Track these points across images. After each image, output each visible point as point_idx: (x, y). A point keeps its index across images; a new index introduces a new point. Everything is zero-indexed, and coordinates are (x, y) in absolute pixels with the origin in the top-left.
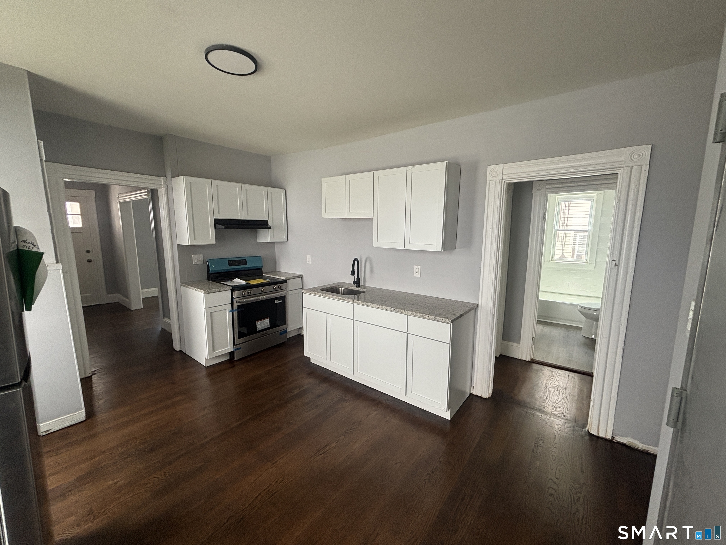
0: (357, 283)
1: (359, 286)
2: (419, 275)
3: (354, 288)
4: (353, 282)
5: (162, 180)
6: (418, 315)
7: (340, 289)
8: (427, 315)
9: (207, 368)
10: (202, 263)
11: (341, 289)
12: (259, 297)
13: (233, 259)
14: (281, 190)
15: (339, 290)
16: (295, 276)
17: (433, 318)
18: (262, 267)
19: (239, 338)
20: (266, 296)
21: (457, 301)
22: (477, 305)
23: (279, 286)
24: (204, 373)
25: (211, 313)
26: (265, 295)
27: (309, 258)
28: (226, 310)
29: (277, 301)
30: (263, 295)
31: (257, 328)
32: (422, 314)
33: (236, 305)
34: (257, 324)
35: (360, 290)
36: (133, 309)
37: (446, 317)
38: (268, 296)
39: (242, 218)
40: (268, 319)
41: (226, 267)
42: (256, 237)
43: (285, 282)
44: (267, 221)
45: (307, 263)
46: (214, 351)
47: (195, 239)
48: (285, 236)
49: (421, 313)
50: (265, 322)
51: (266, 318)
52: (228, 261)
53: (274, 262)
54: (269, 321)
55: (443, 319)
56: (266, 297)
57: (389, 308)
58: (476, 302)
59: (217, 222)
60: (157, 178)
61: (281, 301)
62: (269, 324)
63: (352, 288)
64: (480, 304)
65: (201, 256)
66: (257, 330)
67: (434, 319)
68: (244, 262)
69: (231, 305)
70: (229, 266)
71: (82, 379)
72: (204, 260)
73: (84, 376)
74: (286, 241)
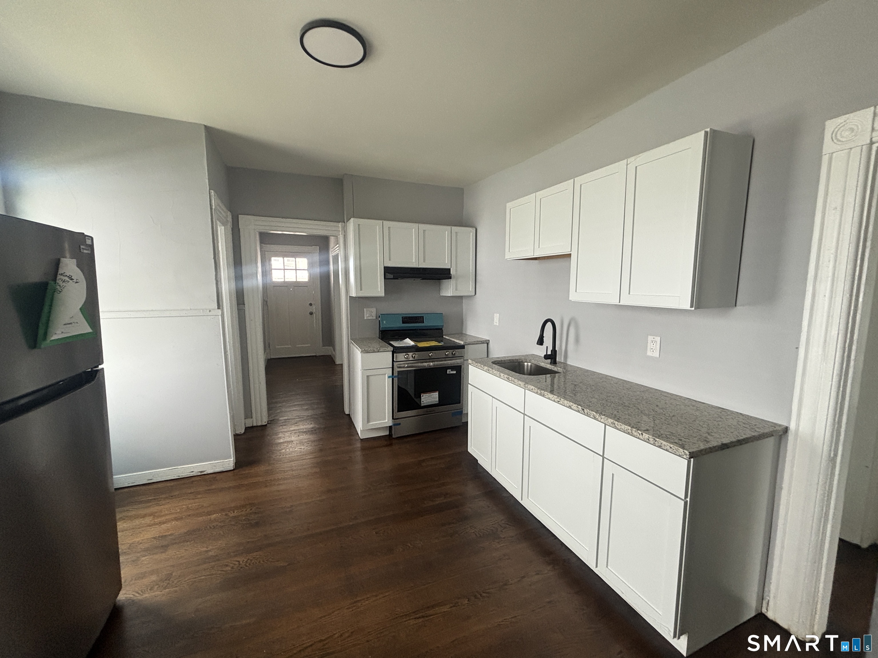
0: (552, 357)
1: (554, 362)
2: (656, 354)
3: (547, 364)
4: (545, 355)
5: (340, 226)
6: (623, 427)
7: (526, 364)
8: (640, 432)
9: (362, 440)
10: (375, 318)
11: (528, 365)
12: (424, 364)
13: (407, 315)
14: (471, 229)
15: (524, 365)
16: (477, 341)
17: (651, 440)
18: (443, 326)
19: (398, 411)
20: (434, 363)
21: (732, 412)
22: (786, 430)
23: (453, 352)
24: (358, 445)
25: (368, 376)
26: (432, 362)
27: (497, 317)
28: (385, 374)
29: (449, 372)
30: (430, 362)
31: (422, 402)
32: (630, 428)
33: (396, 370)
34: (422, 397)
35: (554, 369)
36: (338, 363)
37: (681, 443)
38: (436, 363)
39: (417, 266)
40: (437, 393)
41: (399, 324)
42: (439, 290)
43: (463, 347)
44: (449, 270)
45: (495, 324)
46: (368, 421)
47: (361, 290)
48: (471, 288)
49: (629, 426)
50: (432, 396)
51: (434, 391)
52: (402, 317)
53: (461, 322)
54: (437, 396)
55: (672, 446)
56: (434, 365)
57: (574, 406)
58: (784, 423)
59: (388, 270)
60: (335, 224)
61: (455, 372)
62: (437, 399)
63: (543, 364)
64: (792, 426)
65: (374, 310)
66: (422, 405)
67: (652, 442)
68: (418, 319)
69: (391, 369)
70: (403, 323)
71: (257, 426)
72: (375, 315)
73: (259, 424)
74: (474, 294)
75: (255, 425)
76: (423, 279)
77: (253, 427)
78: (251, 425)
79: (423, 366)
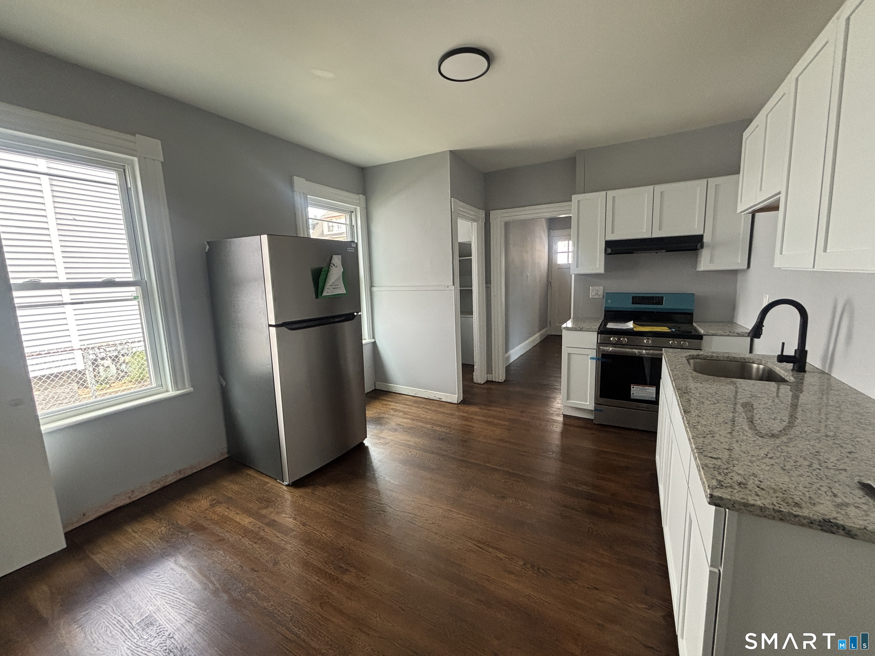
1: (800, 369)
4: (779, 356)
10: (601, 297)
12: (634, 350)
13: (641, 295)
19: (601, 397)
25: (569, 354)
28: (588, 355)
31: (632, 395)
33: (600, 352)
34: (632, 389)
38: (649, 351)
40: (654, 389)
41: (628, 305)
42: (695, 263)
43: (700, 337)
44: (702, 236)
46: (568, 399)
47: (576, 268)
48: (742, 260)
50: (647, 390)
51: (649, 385)
52: (633, 297)
54: (654, 392)
56: (646, 354)
62: (654, 396)
65: (599, 288)
66: (631, 397)
68: (657, 299)
69: (595, 350)
70: (633, 303)
71: (495, 382)
72: (602, 294)
73: (497, 380)
74: (746, 267)
75: (494, 380)
76: (667, 251)
77: (492, 381)
78: (491, 380)
79: (633, 353)
